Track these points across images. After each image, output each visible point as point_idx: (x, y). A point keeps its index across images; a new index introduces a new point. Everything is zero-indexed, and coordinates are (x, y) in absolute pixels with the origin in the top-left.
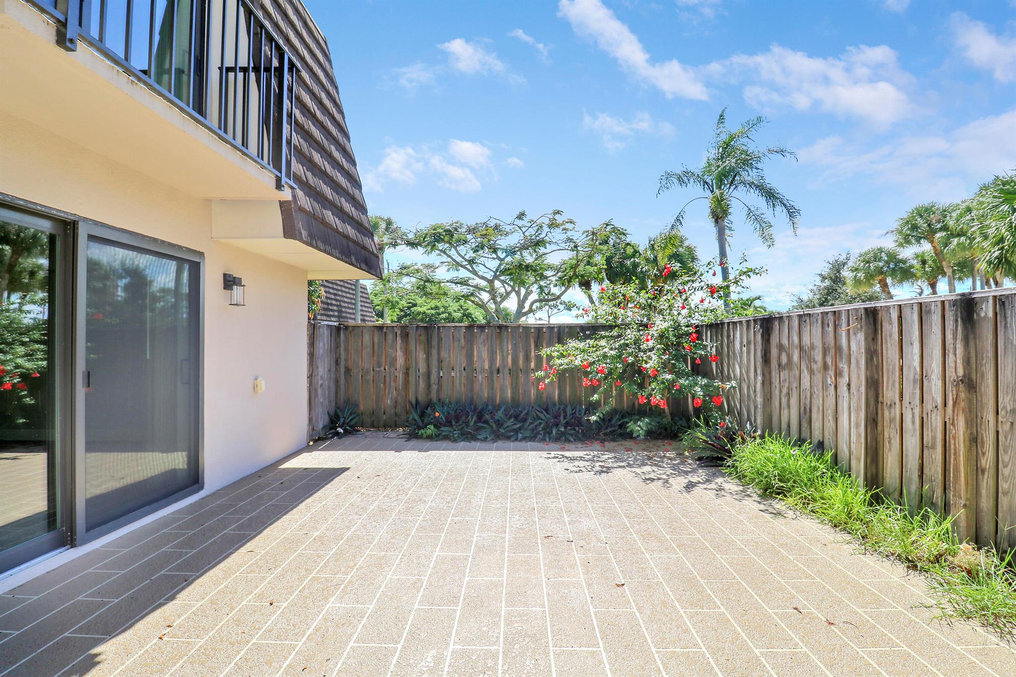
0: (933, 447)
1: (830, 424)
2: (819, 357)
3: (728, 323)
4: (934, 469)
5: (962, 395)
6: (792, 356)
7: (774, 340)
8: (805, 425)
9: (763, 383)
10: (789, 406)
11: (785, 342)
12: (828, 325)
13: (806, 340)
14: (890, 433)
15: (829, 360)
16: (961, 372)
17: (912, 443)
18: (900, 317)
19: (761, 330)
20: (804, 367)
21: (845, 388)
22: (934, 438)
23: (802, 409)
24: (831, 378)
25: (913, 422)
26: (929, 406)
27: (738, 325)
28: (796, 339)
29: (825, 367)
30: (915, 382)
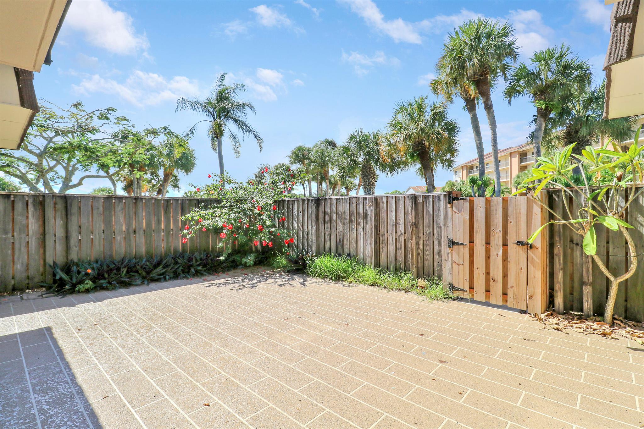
0: (401, 248)
1: (354, 245)
2: (348, 217)
3: (288, 201)
4: (401, 257)
5: (414, 229)
6: (332, 217)
7: (321, 209)
8: (340, 247)
9: (316, 230)
10: (330, 240)
11: (328, 210)
12: (353, 203)
13: (340, 209)
14: (383, 246)
15: (353, 218)
16: (414, 221)
17: (392, 248)
18: (387, 201)
19: (315, 205)
20: (339, 221)
21: (361, 230)
22: (401, 245)
23: (338, 240)
24: (354, 226)
25: (392, 240)
26: (399, 234)
27: (296, 202)
28: (334, 209)
29: (351, 221)
30: (393, 225)
